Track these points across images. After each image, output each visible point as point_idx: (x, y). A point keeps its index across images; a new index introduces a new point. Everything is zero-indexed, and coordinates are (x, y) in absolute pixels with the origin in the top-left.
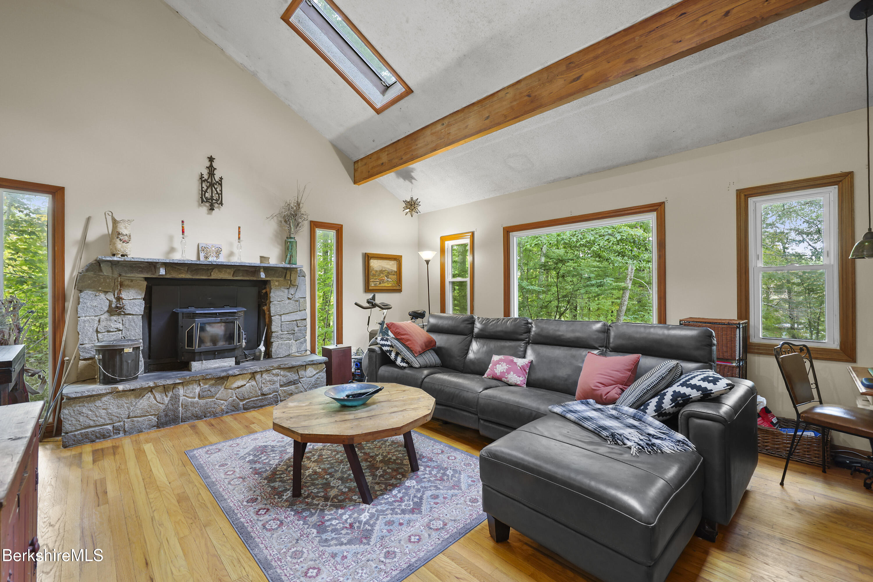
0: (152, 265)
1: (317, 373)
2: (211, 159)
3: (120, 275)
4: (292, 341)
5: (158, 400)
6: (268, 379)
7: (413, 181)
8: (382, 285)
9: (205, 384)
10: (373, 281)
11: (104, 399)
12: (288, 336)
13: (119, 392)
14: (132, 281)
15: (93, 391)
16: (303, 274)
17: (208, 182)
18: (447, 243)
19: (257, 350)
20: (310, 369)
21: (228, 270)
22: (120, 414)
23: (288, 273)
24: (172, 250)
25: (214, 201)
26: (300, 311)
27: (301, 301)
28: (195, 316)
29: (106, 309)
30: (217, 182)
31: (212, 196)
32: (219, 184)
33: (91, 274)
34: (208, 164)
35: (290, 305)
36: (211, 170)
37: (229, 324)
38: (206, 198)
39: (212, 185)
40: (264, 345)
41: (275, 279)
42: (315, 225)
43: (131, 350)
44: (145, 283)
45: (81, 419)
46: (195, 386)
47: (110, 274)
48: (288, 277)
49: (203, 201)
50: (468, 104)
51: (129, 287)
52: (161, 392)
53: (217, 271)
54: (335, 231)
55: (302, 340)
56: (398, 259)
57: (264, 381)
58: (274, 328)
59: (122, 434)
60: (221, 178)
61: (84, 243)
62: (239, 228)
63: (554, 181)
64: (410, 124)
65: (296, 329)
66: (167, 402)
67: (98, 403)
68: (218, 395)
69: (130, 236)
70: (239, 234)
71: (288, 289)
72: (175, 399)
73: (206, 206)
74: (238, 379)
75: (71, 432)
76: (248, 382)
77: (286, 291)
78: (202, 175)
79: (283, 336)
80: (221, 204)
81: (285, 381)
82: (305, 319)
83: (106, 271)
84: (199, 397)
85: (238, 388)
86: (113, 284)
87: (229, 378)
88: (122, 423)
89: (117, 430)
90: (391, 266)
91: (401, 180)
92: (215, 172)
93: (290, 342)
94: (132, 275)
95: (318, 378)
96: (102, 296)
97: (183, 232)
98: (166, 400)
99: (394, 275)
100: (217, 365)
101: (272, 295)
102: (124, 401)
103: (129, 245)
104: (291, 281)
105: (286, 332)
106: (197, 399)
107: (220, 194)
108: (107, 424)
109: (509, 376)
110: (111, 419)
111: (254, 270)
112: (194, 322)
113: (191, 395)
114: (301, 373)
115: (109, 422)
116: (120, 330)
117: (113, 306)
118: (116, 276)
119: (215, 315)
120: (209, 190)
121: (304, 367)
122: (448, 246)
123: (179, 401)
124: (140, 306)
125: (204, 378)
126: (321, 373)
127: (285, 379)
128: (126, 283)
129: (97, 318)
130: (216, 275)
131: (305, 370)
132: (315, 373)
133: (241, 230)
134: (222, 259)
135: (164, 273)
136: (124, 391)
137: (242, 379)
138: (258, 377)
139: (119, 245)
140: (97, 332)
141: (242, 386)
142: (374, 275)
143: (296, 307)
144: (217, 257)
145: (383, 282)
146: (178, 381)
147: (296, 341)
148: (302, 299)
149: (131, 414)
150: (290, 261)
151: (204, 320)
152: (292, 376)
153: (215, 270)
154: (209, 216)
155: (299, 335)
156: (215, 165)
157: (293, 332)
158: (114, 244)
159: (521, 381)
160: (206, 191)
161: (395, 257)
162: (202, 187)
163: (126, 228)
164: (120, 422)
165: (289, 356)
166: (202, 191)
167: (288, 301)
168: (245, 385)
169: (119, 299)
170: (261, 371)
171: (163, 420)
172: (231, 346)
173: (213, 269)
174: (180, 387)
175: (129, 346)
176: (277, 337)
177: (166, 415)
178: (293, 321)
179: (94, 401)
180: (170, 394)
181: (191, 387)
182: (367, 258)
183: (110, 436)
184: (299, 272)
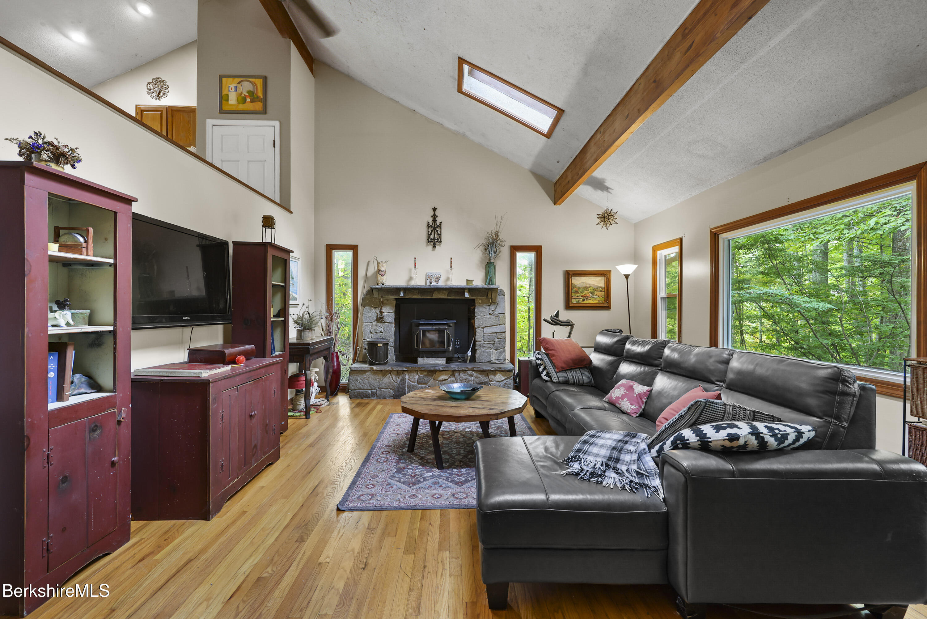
0: (397, 290)
1: (505, 379)
2: (435, 210)
3: (382, 297)
4: (493, 350)
5: (394, 379)
6: (464, 377)
7: (610, 190)
8: (586, 302)
9: (421, 374)
10: (575, 298)
11: (367, 374)
12: (489, 345)
13: (374, 370)
14: (388, 300)
15: (362, 367)
16: (502, 293)
17: (432, 227)
18: (659, 252)
19: (466, 355)
20: (499, 374)
21: (444, 292)
22: (374, 384)
23: (490, 293)
24: (411, 279)
25: (436, 241)
26: (500, 325)
27: (500, 317)
28: (419, 325)
29: (375, 319)
30: (438, 226)
31: (434, 237)
32: (440, 227)
33: (368, 296)
34: (432, 214)
35: (491, 320)
36: (434, 217)
37: (441, 333)
38: (431, 239)
39: (434, 229)
40: (471, 351)
41: (479, 297)
42: (515, 249)
43: (382, 345)
44: (395, 302)
45: (357, 384)
46: (415, 375)
47: (377, 297)
48: (489, 296)
49: (428, 242)
50: (615, 105)
51: (386, 304)
52: (396, 375)
53: (437, 293)
54: (535, 252)
55: (501, 350)
56: (606, 275)
57: (461, 379)
58: (477, 338)
59: (375, 398)
60: (441, 223)
61: (366, 278)
62: (451, 258)
63: (766, 159)
64: (577, 139)
65: (496, 340)
66: (399, 382)
67: (365, 376)
68: (429, 384)
69: (385, 271)
70: (451, 263)
71: (489, 306)
72: (403, 380)
73: (431, 245)
74: (443, 374)
75: (353, 390)
76: (449, 377)
77: (488, 307)
78: (428, 222)
79: (485, 345)
80: (441, 242)
81: (477, 381)
82: (504, 332)
83: (376, 294)
84: (418, 383)
85: (443, 380)
86: (378, 303)
87: (437, 373)
88: (375, 391)
89: (373, 394)
90: (599, 282)
91: (600, 192)
92: (437, 219)
93: (491, 350)
94: (388, 297)
95: (505, 383)
96: (374, 310)
97: (415, 266)
98: (399, 381)
99: (601, 291)
100: (433, 362)
101: (476, 310)
102: (377, 377)
103: (385, 277)
104: (492, 299)
105: (488, 342)
106: (416, 384)
107: (440, 235)
108: (369, 390)
109: (622, 402)
110: (371, 387)
111: (460, 291)
112: (419, 329)
113: (413, 380)
114: (491, 377)
115: (369, 388)
116: (382, 332)
117: (378, 317)
118: (380, 297)
119: (431, 325)
120: (433, 233)
121: (494, 372)
122: (661, 257)
123: (405, 383)
124: (392, 317)
125: (421, 370)
126: (508, 380)
127: (477, 380)
128: (385, 302)
129: (371, 324)
130: (436, 296)
131: (495, 375)
132: (503, 379)
133: (452, 261)
134: (441, 284)
135: (403, 295)
136: (376, 370)
137: (446, 375)
138: (457, 374)
139: (379, 278)
140: (371, 333)
141: (445, 380)
142: (577, 292)
143: (496, 322)
144: (438, 282)
145: (587, 299)
146: (405, 369)
147: (496, 350)
148: (502, 315)
149: (380, 386)
150: (489, 282)
151: (425, 328)
152: (483, 378)
153: (436, 292)
154: (433, 252)
155: (499, 345)
156: (437, 214)
157: (493, 342)
158: (377, 277)
159: (633, 409)
160: (431, 234)
161: (601, 273)
162: (428, 232)
163: (383, 266)
164: (375, 389)
165: (489, 362)
166: (428, 234)
167: (489, 316)
168: (447, 379)
169: (381, 312)
170: (459, 371)
171: (397, 394)
172: (441, 349)
173: (434, 291)
174: (406, 373)
175: (381, 342)
176: (480, 345)
177: (398, 391)
178: (494, 333)
179: (363, 374)
180: (401, 377)
181: (412, 374)
182: (568, 275)
183: (370, 397)
184: (499, 291)
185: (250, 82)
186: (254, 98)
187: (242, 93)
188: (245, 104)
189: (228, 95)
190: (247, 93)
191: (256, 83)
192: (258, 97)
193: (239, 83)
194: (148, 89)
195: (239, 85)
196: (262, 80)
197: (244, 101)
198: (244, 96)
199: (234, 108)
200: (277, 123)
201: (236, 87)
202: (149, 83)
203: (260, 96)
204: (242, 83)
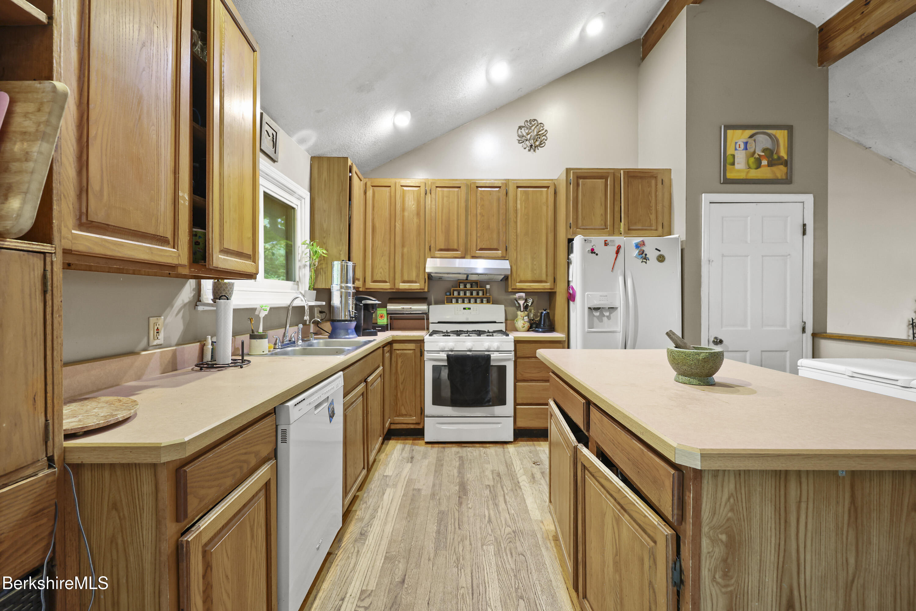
185: (769, 135)
186: (773, 159)
187: (754, 153)
188: (759, 169)
189: (734, 156)
190: (763, 152)
191: (778, 136)
192: (780, 158)
193: (751, 137)
194: (519, 136)
195: (751, 141)
196: (786, 132)
197: (758, 165)
198: (758, 156)
199: (742, 176)
200: (809, 199)
201: (746, 144)
202: (520, 128)
203: (783, 157)
204: (757, 137)
